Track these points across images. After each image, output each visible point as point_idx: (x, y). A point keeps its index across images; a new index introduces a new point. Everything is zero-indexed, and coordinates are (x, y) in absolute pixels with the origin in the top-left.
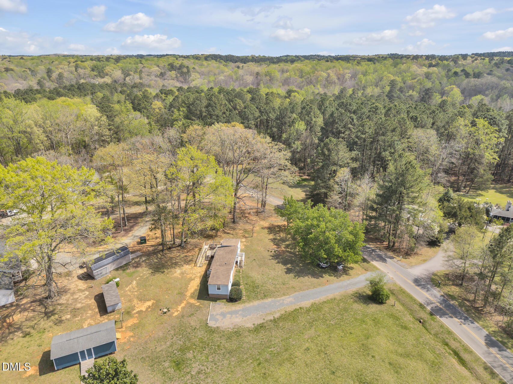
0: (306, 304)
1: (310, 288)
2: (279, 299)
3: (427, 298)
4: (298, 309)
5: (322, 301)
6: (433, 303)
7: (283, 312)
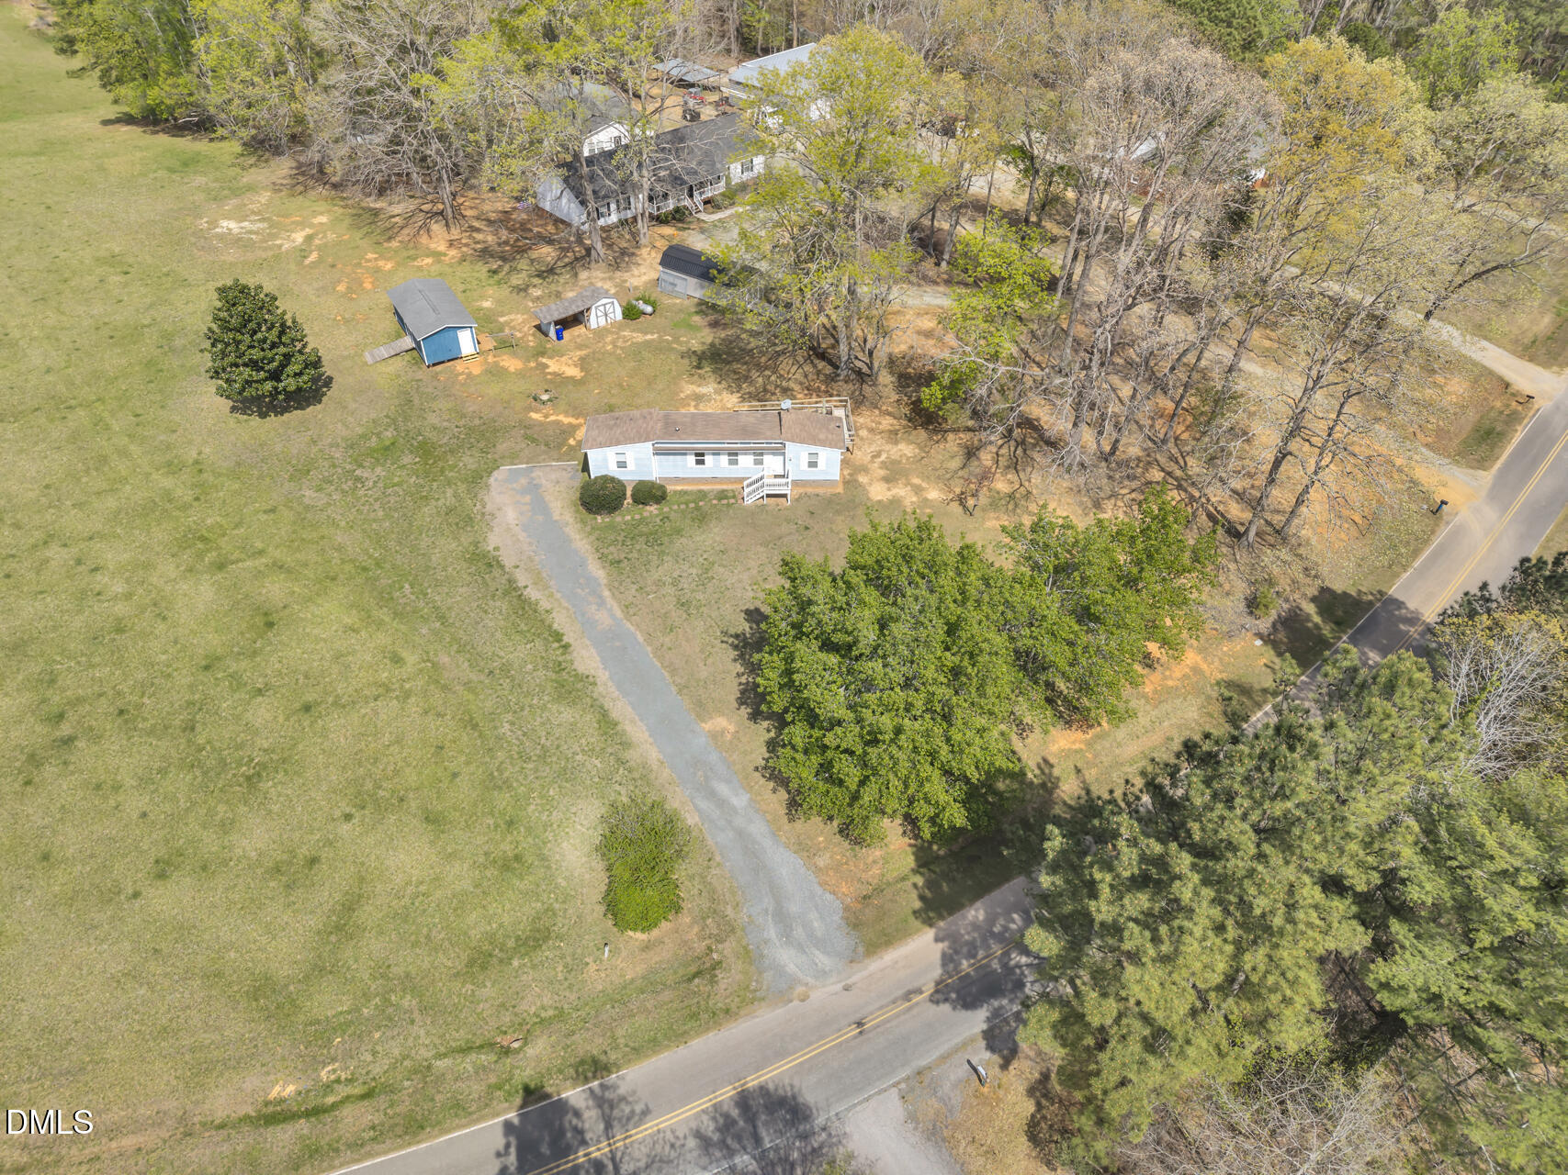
0: (587, 659)
1: (673, 672)
2: (606, 593)
3: (646, 1113)
4: (559, 640)
5: (608, 704)
6: (608, 1126)
7: (545, 604)
